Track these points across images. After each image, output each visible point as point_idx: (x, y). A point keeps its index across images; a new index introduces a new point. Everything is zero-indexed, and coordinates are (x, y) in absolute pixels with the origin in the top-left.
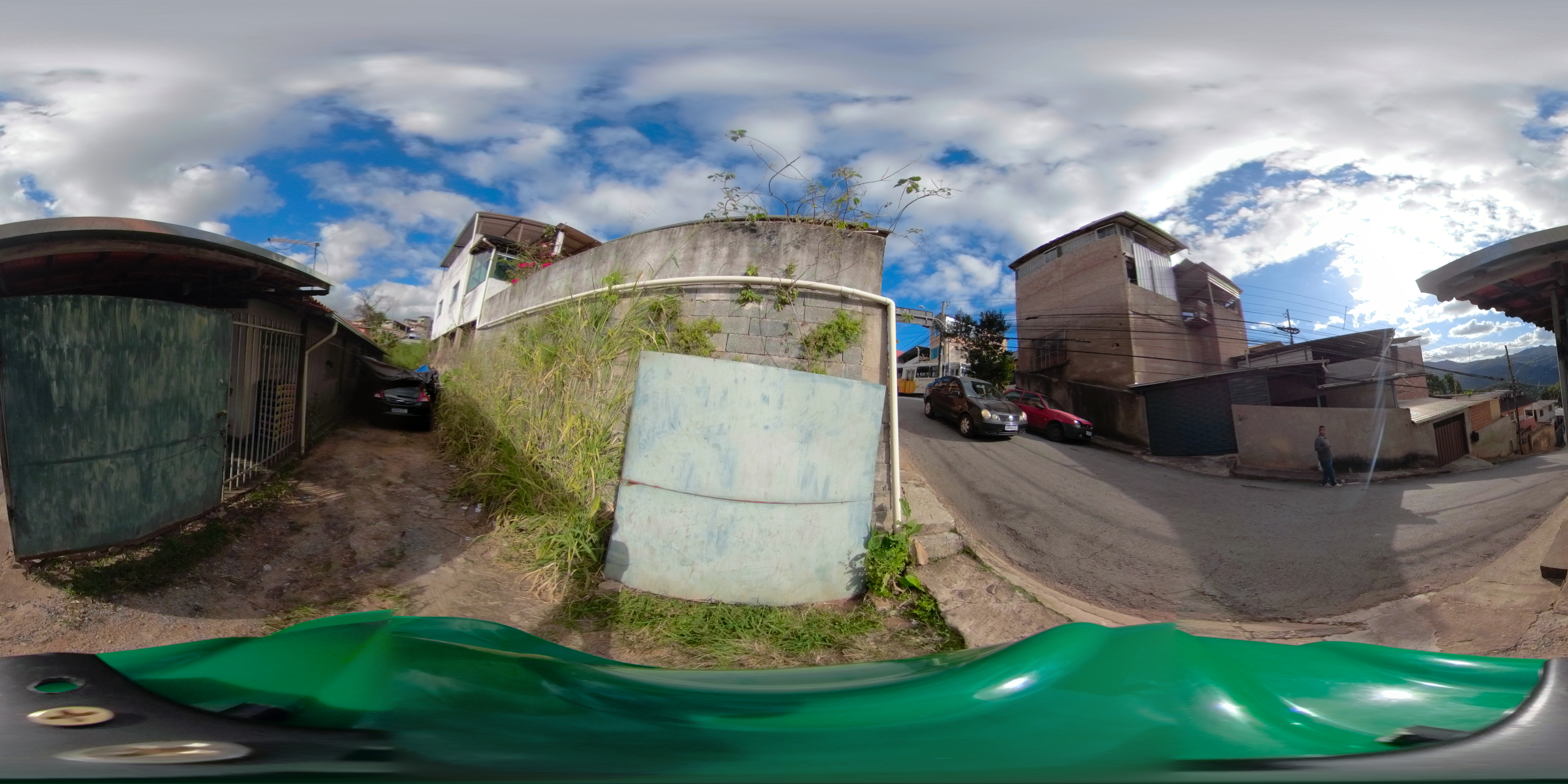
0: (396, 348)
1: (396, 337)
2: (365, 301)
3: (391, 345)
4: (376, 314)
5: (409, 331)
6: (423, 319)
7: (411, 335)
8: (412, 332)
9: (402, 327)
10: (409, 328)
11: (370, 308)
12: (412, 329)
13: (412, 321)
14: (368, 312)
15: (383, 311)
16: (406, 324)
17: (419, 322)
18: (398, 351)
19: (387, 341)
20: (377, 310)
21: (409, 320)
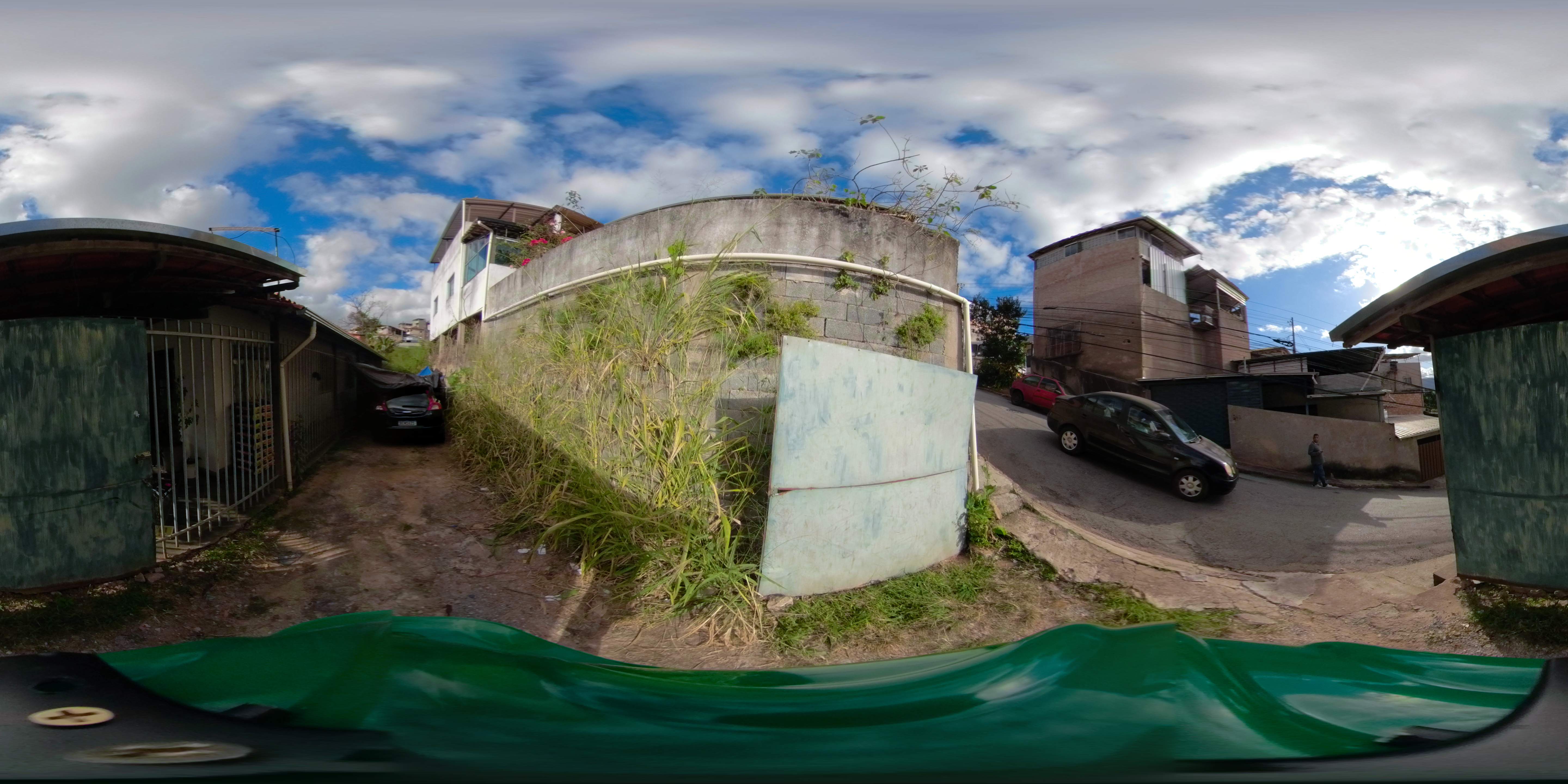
0: (394, 353)
1: (392, 342)
2: (357, 308)
3: (389, 350)
4: (370, 320)
5: (405, 335)
6: (417, 322)
7: (408, 339)
8: (408, 335)
9: (398, 332)
10: (404, 332)
11: (363, 315)
12: (408, 333)
13: (407, 324)
14: (362, 319)
15: (377, 316)
16: (401, 328)
17: (414, 325)
18: (397, 356)
19: (384, 347)
20: (371, 315)
21: (404, 324)
